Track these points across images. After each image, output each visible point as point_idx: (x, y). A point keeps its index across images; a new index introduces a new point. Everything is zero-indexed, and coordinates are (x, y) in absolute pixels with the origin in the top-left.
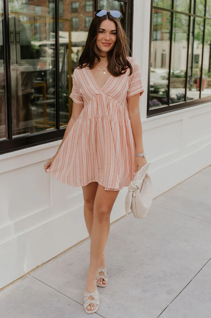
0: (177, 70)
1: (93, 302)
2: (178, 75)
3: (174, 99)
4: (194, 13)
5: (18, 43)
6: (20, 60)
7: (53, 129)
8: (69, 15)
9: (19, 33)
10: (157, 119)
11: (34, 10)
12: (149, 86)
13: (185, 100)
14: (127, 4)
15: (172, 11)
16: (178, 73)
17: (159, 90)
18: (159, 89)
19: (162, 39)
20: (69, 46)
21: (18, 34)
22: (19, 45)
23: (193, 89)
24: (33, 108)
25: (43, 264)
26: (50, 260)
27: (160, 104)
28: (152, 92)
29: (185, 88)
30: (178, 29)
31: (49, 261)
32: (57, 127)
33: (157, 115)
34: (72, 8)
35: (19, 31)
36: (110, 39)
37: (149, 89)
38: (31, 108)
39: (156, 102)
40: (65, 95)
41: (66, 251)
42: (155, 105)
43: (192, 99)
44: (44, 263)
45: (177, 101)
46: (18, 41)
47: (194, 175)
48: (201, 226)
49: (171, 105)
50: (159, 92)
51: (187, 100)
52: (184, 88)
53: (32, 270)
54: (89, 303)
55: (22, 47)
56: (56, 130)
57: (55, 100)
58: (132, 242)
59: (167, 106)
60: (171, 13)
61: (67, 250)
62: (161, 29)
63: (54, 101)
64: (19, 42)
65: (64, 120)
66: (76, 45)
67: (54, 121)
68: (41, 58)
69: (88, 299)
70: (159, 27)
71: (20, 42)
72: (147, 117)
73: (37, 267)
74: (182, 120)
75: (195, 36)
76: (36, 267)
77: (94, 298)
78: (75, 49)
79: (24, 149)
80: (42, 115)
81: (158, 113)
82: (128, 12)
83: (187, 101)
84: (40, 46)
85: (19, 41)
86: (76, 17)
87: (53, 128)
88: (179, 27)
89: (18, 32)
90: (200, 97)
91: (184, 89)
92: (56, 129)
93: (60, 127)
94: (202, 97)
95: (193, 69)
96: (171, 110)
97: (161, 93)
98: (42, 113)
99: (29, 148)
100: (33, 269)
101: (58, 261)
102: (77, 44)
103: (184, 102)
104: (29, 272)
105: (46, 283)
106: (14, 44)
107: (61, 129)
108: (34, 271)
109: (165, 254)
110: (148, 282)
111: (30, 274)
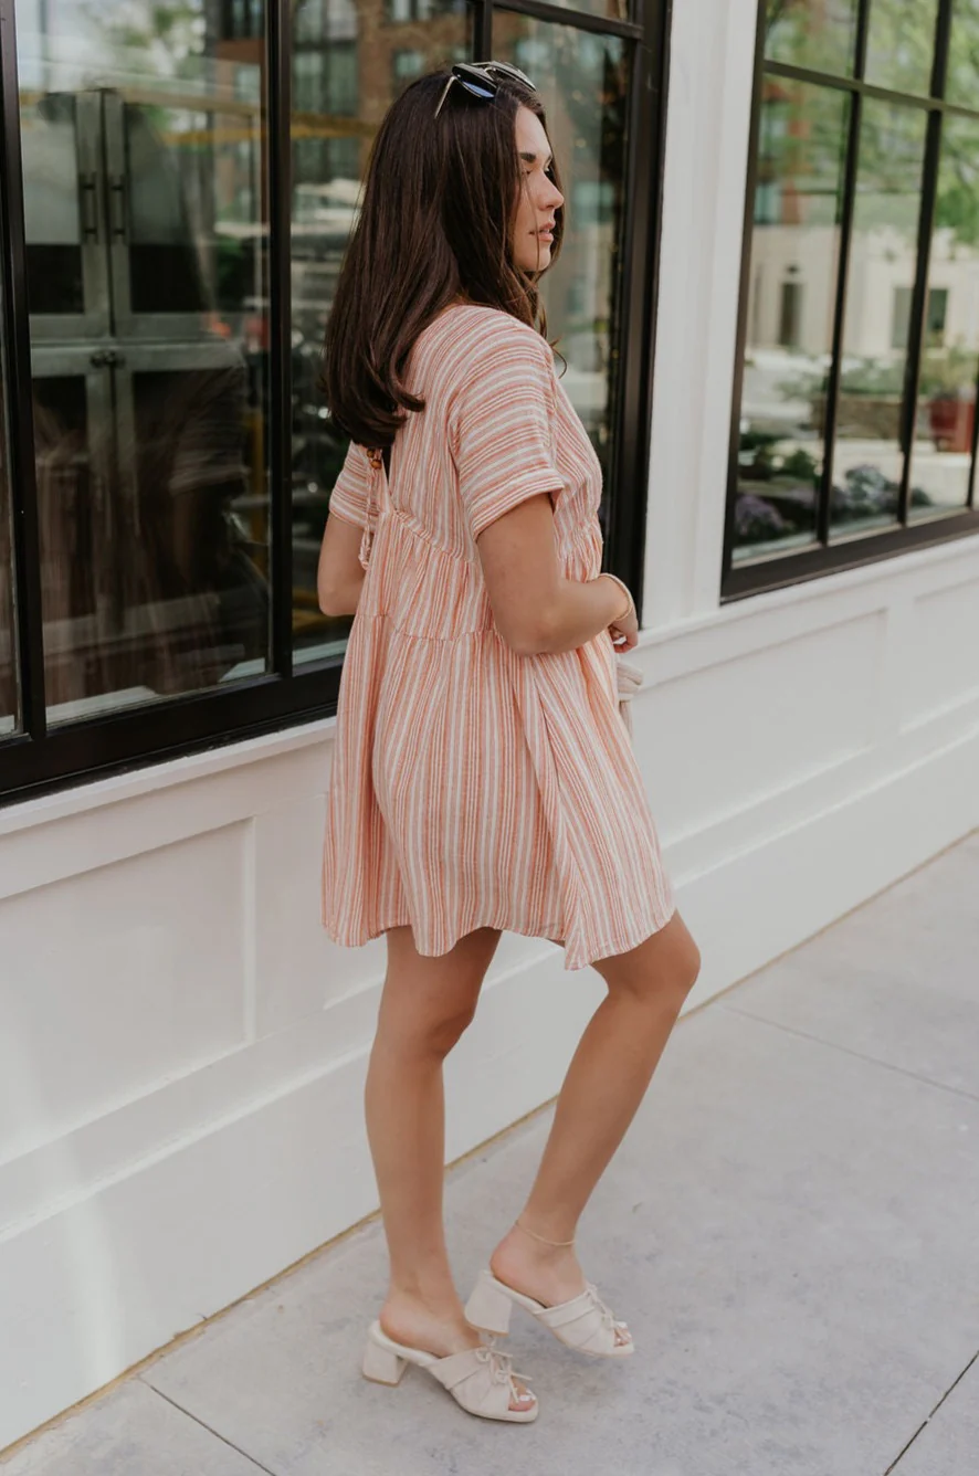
5: (120, 237)
6: (129, 313)
7: (259, 676)
9: (122, 188)
10: (767, 610)
13: (903, 518)
14: (639, 47)
15: (855, 88)
21: (120, 194)
22: (126, 242)
25: (206, 1321)
26: (243, 1300)
28: (747, 473)
31: (235, 1305)
32: (281, 663)
33: (767, 592)
35: (123, 178)
37: (735, 461)
44: (213, 1317)
46: (118, 223)
47: (930, 861)
49: (834, 541)
53: (150, 1356)
55: (139, 254)
56: (274, 677)
58: (635, 1208)
59: (816, 544)
62: (790, 171)
64: (122, 232)
71: (129, 232)
72: (722, 604)
73: (179, 1337)
74: (882, 612)
76: (168, 1337)
82: (643, 87)
83: (914, 523)
85: (126, 223)
87: (261, 664)
89: (119, 182)
90: (969, 501)
92: (275, 671)
93: (297, 655)
96: (837, 564)
99: (133, 773)
101: (281, 1307)
103: (898, 526)
104: (139, 1363)
106: (96, 241)
107: (296, 672)
108: (163, 1359)
109: (795, 1275)
110: (714, 1433)
111: (143, 1376)
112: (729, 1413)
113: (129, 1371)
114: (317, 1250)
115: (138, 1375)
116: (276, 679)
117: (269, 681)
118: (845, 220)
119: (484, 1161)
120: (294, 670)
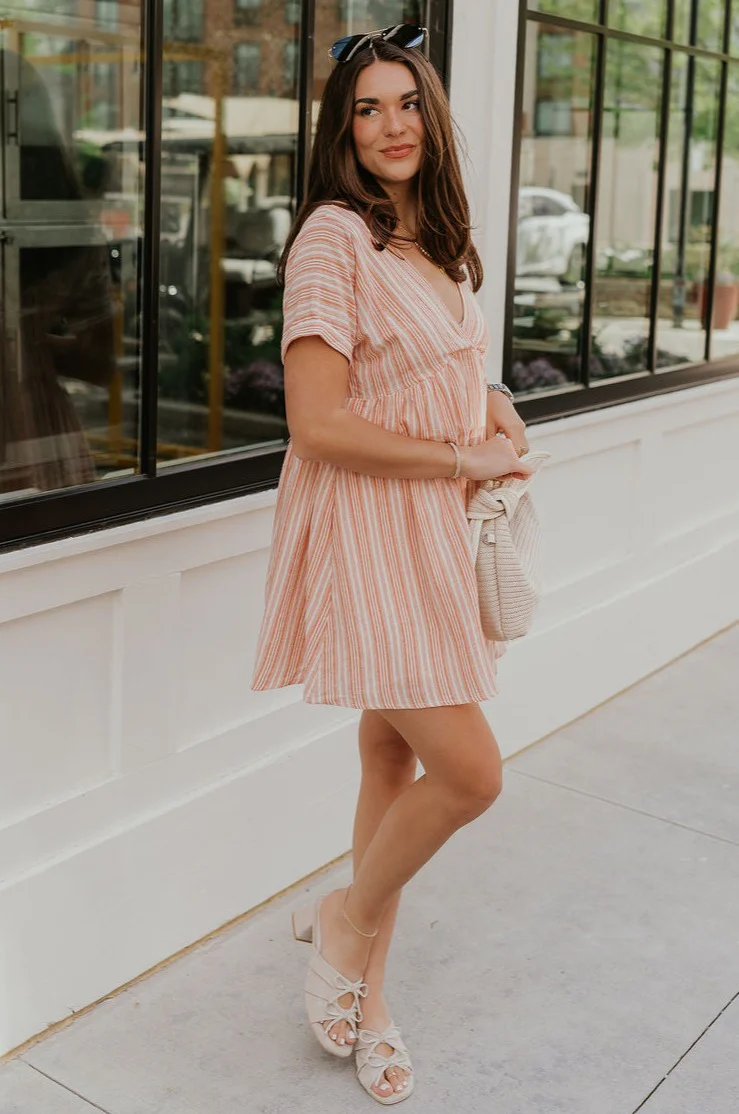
0: (628, 248)
1: (394, 1060)
2: (632, 267)
3: (615, 358)
4: (693, 39)
5: (13, 139)
6: (19, 202)
7: (130, 475)
8: (219, 34)
9: (15, 101)
11: (96, 17)
12: (511, 310)
13: (650, 367)
15: (600, 31)
16: (632, 261)
17: (560, 325)
18: (553, 321)
19: (571, 133)
20: (217, 150)
21: (13, 105)
22: (16, 143)
23: (686, 323)
24: (72, 387)
25: (75, 1015)
26: (106, 998)
27: (562, 378)
28: (525, 333)
29: (652, 316)
30: (634, 96)
31: (98, 1002)
32: (148, 467)
33: (539, 423)
34: (238, 9)
35: (17, 93)
36: (405, 128)
37: (512, 322)
38: (61, 384)
39: (545, 370)
40: (198, 337)
41: (172, 960)
42: (542, 382)
43: (683, 360)
44: (81, 1011)
45: (626, 367)
48: (704, 859)
49: (594, 384)
50: (556, 332)
51: (660, 366)
52: (646, 316)
53: (29, 1041)
54: (384, 1069)
55: (27, 153)
56: (140, 477)
57: (140, 359)
58: (432, 924)
59: (578, 387)
60: (596, 36)
61: (175, 955)
63: (137, 364)
64: (15, 135)
65: (185, 434)
66: (242, 149)
67: (136, 438)
68: (109, 196)
69: (374, 1055)
70: (560, 87)
71: (19, 135)
73: (53, 1026)
74: (637, 442)
75: (696, 122)
76: (44, 1027)
77: (393, 1049)
78: (243, 163)
79: (10, 551)
80: (103, 413)
81: (542, 415)
82: (433, 31)
83: (658, 371)
84: (107, 148)
85: (17, 129)
86: (249, 43)
87: (131, 471)
88: (637, 89)
89: (12, 96)
90: (707, 356)
91: (646, 322)
92: (142, 472)
93: (160, 465)
94: (715, 354)
95: (688, 247)
96: (596, 403)
97: (565, 336)
98: (105, 405)
99: (31, 548)
100: (35, 1037)
101: (137, 1004)
102: (249, 144)
103: (646, 374)
104: (19, 1047)
105: (82, 1095)
107: (159, 474)
108: (39, 1045)
109: (562, 972)
110: (493, 1090)
111: (22, 1057)
112: (506, 1074)
113: (10, 1053)
114: (167, 960)
115: (18, 1056)
116: (142, 479)
117: (139, 480)
118: (595, 134)
119: (308, 891)
120: (158, 472)
